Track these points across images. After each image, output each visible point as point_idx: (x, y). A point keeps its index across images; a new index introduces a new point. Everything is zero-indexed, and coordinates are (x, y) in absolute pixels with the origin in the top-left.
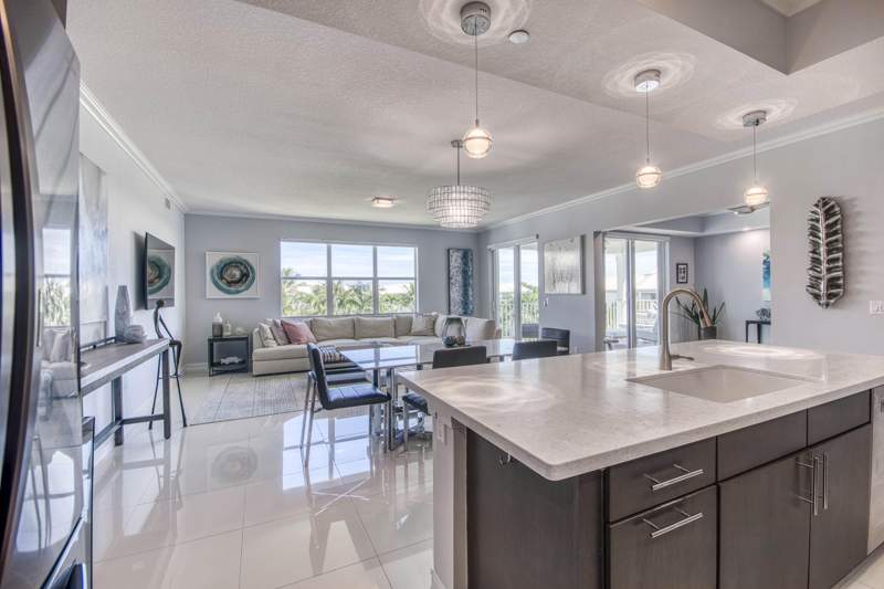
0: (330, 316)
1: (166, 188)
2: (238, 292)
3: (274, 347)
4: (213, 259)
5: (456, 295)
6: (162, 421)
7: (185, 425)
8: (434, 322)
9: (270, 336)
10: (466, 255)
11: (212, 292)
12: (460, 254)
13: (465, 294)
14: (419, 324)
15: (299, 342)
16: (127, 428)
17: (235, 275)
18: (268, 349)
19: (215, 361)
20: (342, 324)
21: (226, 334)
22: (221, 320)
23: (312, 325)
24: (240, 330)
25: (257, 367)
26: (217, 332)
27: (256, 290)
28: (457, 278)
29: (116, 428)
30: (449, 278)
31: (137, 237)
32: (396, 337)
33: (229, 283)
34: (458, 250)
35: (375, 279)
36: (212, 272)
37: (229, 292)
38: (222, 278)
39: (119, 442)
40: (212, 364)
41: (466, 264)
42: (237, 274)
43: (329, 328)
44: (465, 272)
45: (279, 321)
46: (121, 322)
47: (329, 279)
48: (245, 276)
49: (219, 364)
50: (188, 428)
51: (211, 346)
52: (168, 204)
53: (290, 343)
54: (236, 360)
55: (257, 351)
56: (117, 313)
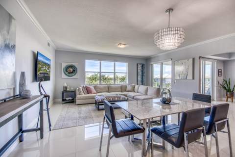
0: (100, 84)
1: (48, 39)
2: (72, 76)
3: (83, 95)
4: (64, 65)
5: (140, 79)
6: (40, 131)
7: (50, 130)
8: (134, 88)
9: (82, 91)
10: (143, 66)
11: (64, 76)
12: (141, 65)
13: (142, 78)
14: (129, 88)
15: (91, 93)
16: (25, 134)
17: (71, 70)
18: (81, 96)
19: (64, 98)
20: (105, 87)
21: (68, 90)
22: (66, 85)
23: (95, 87)
24: (72, 89)
25: (78, 102)
26: (65, 89)
27: (77, 76)
28: (140, 73)
29: (20, 134)
30: (138, 73)
31: (34, 53)
32: (121, 92)
33: (69, 73)
34: (140, 64)
35: (115, 73)
36: (64, 69)
37: (69, 76)
38: (67, 71)
39: (21, 141)
40: (63, 100)
41: (143, 68)
42: (72, 70)
43: (101, 89)
44: (142, 71)
45: (85, 86)
46: (21, 88)
47: (100, 73)
48: (74, 71)
49: (65, 100)
50: (52, 131)
51: (63, 94)
52: (49, 45)
53: (88, 93)
54: (71, 98)
55: (78, 96)
56: (20, 84)
